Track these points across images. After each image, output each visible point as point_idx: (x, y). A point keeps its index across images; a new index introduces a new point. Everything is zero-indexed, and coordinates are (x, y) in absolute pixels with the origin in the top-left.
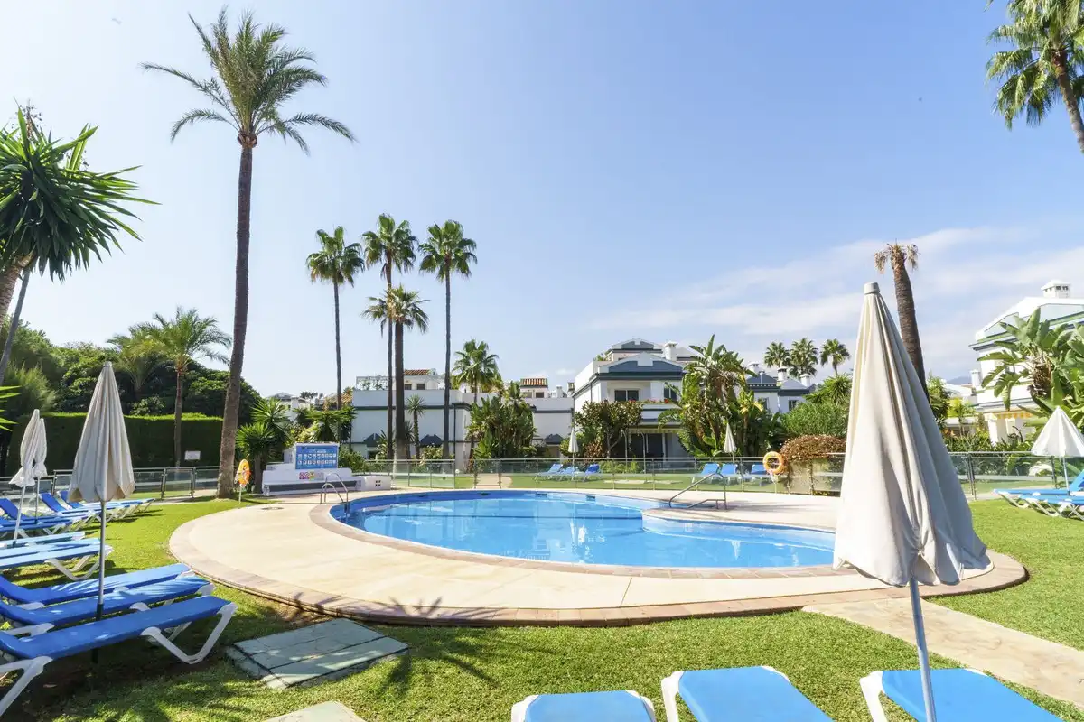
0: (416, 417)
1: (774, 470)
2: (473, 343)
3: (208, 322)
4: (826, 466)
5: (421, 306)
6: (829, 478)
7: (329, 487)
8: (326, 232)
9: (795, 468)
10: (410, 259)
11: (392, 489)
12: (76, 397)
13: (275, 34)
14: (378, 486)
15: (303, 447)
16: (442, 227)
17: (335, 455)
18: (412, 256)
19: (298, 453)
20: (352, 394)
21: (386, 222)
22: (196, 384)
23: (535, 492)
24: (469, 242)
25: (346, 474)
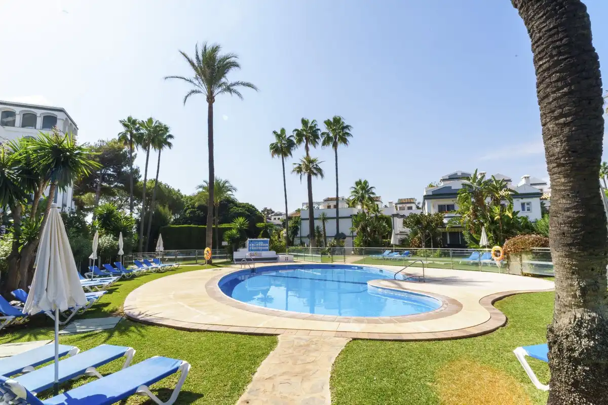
0: (324, 224)
1: (498, 258)
2: (360, 181)
3: (226, 182)
4: (530, 256)
5: (320, 166)
6: (532, 264)
7: (244, 261)
8: (277, 131)
9: (511, 257)
10: (317, 140)
11: (294, 262)
12: (187, 218)
13: (216, 48)
14: (287, 260)
15: (252, 241)
16: (332, 120)
17: (267, 245)
18: (318, 138)
19: (249, 243)
20: (301, 211)
21: (305, 122)
22: (232, 210)
23: (357, 266)
24: (347, 127)
25: (272, 254)
